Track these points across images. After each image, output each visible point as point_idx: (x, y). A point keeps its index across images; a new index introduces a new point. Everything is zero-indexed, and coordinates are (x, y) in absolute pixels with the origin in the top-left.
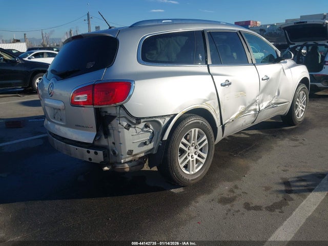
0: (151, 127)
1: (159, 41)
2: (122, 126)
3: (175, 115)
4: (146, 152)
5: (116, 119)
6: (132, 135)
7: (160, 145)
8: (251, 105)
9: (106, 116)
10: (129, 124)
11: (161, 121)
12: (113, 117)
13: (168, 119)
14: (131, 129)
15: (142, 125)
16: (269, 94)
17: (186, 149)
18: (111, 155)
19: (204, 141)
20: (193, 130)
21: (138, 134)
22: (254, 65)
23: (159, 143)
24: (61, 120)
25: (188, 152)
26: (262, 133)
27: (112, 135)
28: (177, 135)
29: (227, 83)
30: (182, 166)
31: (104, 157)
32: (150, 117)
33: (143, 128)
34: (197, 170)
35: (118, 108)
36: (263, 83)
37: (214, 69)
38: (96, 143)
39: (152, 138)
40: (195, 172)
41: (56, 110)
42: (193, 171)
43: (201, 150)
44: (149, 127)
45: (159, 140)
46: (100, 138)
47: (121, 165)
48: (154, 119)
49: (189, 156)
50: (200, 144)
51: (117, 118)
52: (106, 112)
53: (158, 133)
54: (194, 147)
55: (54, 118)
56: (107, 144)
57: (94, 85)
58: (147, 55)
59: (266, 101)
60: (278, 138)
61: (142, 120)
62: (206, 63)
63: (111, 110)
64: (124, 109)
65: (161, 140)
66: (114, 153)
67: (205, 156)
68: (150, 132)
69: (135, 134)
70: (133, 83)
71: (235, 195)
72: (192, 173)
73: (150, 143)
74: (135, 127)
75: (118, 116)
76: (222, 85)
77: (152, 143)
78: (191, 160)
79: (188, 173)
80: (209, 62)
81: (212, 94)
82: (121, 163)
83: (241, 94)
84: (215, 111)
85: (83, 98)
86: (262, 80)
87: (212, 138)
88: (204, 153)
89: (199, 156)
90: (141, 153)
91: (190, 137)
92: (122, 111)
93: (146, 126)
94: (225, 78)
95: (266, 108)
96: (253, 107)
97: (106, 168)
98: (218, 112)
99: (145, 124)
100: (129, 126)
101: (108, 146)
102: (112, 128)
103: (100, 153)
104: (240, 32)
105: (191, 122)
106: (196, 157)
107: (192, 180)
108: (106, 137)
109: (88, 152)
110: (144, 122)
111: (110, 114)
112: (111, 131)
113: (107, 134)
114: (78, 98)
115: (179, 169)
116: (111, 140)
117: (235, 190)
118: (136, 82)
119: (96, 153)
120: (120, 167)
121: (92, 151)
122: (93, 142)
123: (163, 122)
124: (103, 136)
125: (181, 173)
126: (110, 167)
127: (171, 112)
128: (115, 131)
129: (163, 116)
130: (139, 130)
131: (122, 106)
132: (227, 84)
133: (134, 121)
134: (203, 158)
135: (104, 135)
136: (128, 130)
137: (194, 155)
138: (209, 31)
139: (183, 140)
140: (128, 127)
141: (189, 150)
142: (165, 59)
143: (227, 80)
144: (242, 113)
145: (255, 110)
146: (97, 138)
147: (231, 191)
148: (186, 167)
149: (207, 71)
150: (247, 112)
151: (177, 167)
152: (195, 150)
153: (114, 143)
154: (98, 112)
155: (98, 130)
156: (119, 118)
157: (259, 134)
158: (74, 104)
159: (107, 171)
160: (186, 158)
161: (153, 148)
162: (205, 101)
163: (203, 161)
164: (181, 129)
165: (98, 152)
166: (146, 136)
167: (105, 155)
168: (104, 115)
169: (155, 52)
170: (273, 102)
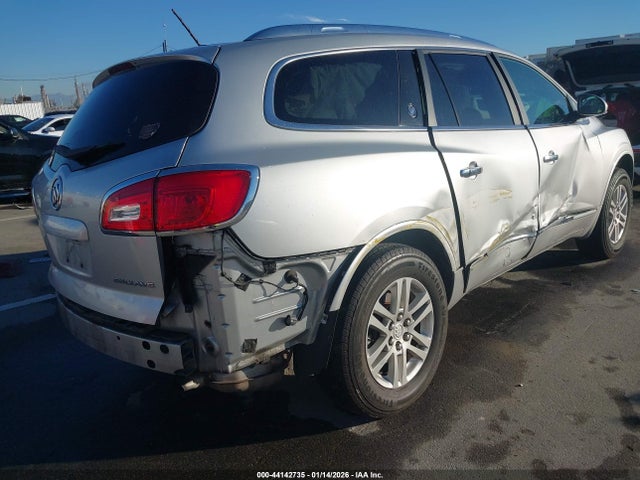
0: (301, 280)
1: (315, 72)
2: (230, 279)
3: (359, 248)
4: (289, 342)
5: (212, 264)
6: (255, 302)
7: (324, 322)
8: (523, 217)
9: (188, 255)
10: (248, 274)
11: (324, 263)
12: (205, 260)
13: (341, 259)
14: (251, 286)
15: (278, 276)
16: (556, 193)
17: (384, 329)
18: (201, 352)
19: (425, 305)
20: (399, 282)
21: (270, 297)
22: (526, 128)
23: (321, 317)
24: (82, 266)
25: (390, 334)
26: (537, 278)
27: (205, 303)
28: (362, 295)
29: (474, 169)
30: (375, 371)
31: (184, 360)
32: (298, 257)
33: (282, 283)
34: (409, 378)
35: (218, 236)
36: (547, 168)
37: (443, 138)
38: (165, 324)
39: (303, 307)
40: (405, 383)
41: (71, 243)
42: (401, 380)
43: (417, 329)
44: (296, 281)
45: (320, 310)
46: (173, 311)
47: (226, 376)
48: (308, 260)
49: (390, 344)
50: (416, 315)
51: (215, 261)
52: (188, 247)
53: (318, 293)
54: (401, 323)
55: (68, 261)
56: (192, 326)
57: (156, 180)
58: (287, 105)
59: (550, 208)
60: (577, 287)
61: (279, 265)
62: (425, 123)
63: (202, 241)
64: (234, 237)
65: (327, 309)
66: (210, 348)
67: (427, 341)
68: (299, 290)
69: (262, 298)
70: (254, 173)
71: (505, 438)
72: (400, 385)
73: (299, 319)
74: (261, 282)
75: (219, 257)
76: (463, 174)
77: (305, 320)
78: (397, 353)
79: (389, 385)
80: (432, 121)
81: (441, 194)
82: (226, 372)
83: (501, 194)
84: (447, 234)
85: (130, 212)
86: (545, 161)
87: (442, 298)
88: (426, 335)
89: (414, 343)
90: (277, 344)
91: (394, 299)
92: (228, 244)
93: (289, 278)
94: (469, 158)
95: (550, 223)
96: (526, 223)
97: (191, 385)
98: (454, 236)
99: (287, 273)
100: (247, 280)
101: (195, 330)
102: (204, 285)
103: (175, 349)
104: (492, 54)
105: (395, 264)
106: (406, 345)
107: (400, 403)
108: (189, 310)
109: (146, 346)
110: (283, 268)
111: (197, 251)
112: (201, 293)
113: (191, 300)
114: (120, 214)
115: (369, 379)
116: (201, 315)
117: (504, 425)
118: (262, 170)
119: (165, 350)
120: (224, 380)
121: (155, 344)
122: (158, 320)
123: (329, 267)
124: (182, 307)
125: (374, 388)
126: (202, 380)
127: (348, 242)
128: (211, 294)
129: (329, 252)
130: (270, 289)
131: (228, 231)
132: (474, 171)
133: (259, 268)
134: (421, 347)
135: (185, 303)
136: (244, 288)
137: (402, 341)
138: (427, 52)
139: (378, 307)
140: (244, 283)
141: (390, 329)
142: (330, 114)
143: (472, 163)
144: (504, 236)
145: (530, 229)
146: (167, 312)
147: (494, 427)
148: (385, 371)
149: (428, 142)
150: (512, 234)
151: (363, 375)
152: (405, 330)
153: (208, 324)
154: (167, 248)
155: (166, 294)
156: (222, 259)
157: (532, 281)
158: (110, 228)
159: (193, 390)
160: (385, 351)
161: (307, 331)
162: (426, 211)
163: (423, 354)
164: (371, 279)
165: (170, 346)
166: (289, 304)
167: (187, 354)
168: (183, 254)
169: (306, 98)
170: (564, 209)
